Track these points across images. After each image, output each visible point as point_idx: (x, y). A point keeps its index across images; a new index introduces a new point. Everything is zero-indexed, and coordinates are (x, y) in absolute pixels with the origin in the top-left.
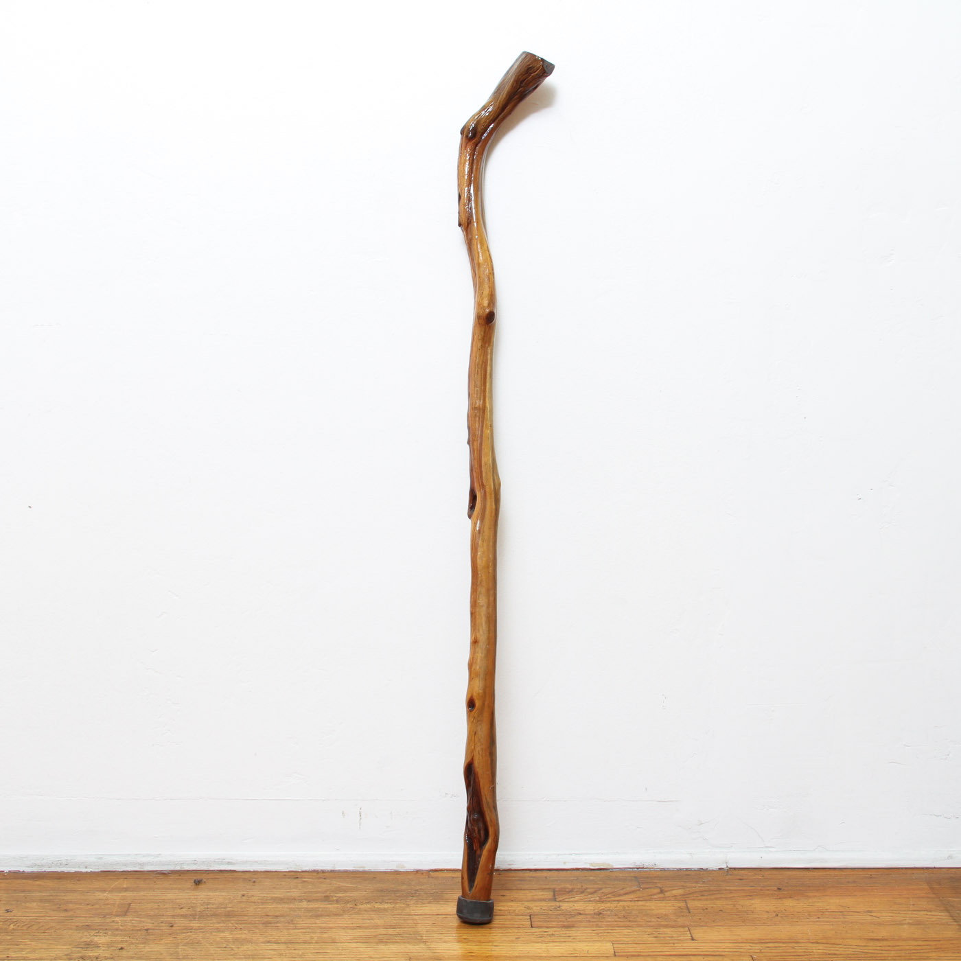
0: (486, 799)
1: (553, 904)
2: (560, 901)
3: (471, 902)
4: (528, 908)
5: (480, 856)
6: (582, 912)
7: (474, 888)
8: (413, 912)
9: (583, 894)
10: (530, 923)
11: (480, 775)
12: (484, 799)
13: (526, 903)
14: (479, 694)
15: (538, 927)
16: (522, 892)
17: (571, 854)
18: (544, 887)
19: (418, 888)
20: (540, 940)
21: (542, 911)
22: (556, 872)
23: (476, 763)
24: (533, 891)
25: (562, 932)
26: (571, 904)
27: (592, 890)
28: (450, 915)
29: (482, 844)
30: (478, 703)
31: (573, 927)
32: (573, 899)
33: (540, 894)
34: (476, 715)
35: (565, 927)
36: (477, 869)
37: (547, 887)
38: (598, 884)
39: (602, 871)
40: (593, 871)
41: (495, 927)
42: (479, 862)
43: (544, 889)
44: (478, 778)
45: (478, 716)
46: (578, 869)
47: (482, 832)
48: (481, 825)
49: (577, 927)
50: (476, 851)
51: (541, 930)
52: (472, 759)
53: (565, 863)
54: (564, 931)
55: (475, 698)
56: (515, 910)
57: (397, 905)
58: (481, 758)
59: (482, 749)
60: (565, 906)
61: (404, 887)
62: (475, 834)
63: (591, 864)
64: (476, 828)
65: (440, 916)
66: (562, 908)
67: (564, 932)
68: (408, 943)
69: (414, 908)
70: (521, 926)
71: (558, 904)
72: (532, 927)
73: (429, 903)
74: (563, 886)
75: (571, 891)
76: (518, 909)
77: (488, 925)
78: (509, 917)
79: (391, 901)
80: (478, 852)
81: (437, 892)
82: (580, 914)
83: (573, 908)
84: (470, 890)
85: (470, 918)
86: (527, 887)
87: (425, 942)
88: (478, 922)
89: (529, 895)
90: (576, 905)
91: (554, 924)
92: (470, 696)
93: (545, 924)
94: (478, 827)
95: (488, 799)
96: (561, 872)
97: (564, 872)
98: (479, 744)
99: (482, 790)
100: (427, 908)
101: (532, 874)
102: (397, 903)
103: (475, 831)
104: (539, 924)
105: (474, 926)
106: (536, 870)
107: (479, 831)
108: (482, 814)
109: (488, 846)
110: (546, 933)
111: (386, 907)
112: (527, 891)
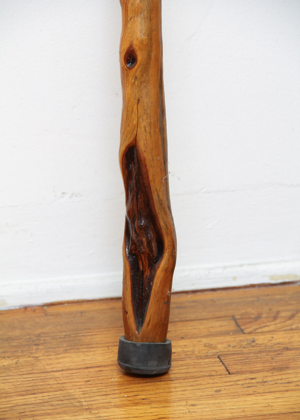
0: (158, 196)
1: (242, 337)
2: (250, 333)
3: (142, 345)
4: (210, 346)
5: (151, 279)
6: (288, 346)
7: (145, 324)
8: (49, 368)
9: (278, 321)
10: (223, 367)
11: (148, 163)
12: (155, 197)
13: (204, 340)
14: (142, 42)
15: (237, 373)
16: (191, 324)
17: (242, 266)
18: (218, 314)
19: (39, 331)
20: (251, 391)
21: (231, 349)
22: (224, 292)
23: (141, 145)
24: (205, 322)
25: (275, 378)
26: (269, 336)
27: (288, 314)
28: (105, 366)
29: (154, 262)
30: (140, 57)
31: (287, 368)
32: (266, 329)
33: (217, 325)
34: (138, 74)
35: (274, 369)
36: (148, 297)
37: (222, 314)
38: (291, 304)
39: (287, 286)
40: (274, 287)
41: (177, 379)
42: (150, 288)
43: (218, 318)
44: (146, 166)
45: (142, 75)
46: (253, 286)
47: (154, 245)
48: (151, 235)
49: (294, 368)
50: (143, 273)
51: (244, 376)
52: (135, 139)
53: (234, 278)
54: (277, 376)
55: (136, 48)
56: (193, 352)
57: (20, 360)
58: (148, 137)
59: (150, 124)
60: (261, 339)
61: (17, 333)
62: (144, 248)
63: (272, 277)
64: (144, 239)
65: (92, 370)
66: (257, 342)
67: (279, 377)
68: (65, 412)
69: (49, 362)
70: (214, 373)
71: (250, 337)
72: (229, 373)
73: (66, 351)
74: (243, 311)
75: (258, 317)
76: (197, 348)
77: (166, 377)
78: (189, 361)
79: (8, 354)
80: (147, 273)
81: (70, 336)
82: (287, 349)
83: (274, 341)
84: (138, 329)
85: (142, 368)
86: (193, 316)
87: (89, 409)
88: (154, 373)
89: (202, 327)
90: (275, 336)
91: (259, 366)
92: (126, 46)
93: (245, 368)
94: (147, 239)
95: (161, 197)
96: (230, 292)
97: (235, 291)
98: (145, 117)
99: (152, 184)
100: (66, 360)
101: (190, 297)
102: (18, 357)
103: (142, 242)
104: (238, 368)
105: (149, 380)
106: (194, 292)
107: (149, 243)
108: (152, 218)
109: (163, 263)
110: (253, 381)
111: (5, 364)
112: (197, 322)
